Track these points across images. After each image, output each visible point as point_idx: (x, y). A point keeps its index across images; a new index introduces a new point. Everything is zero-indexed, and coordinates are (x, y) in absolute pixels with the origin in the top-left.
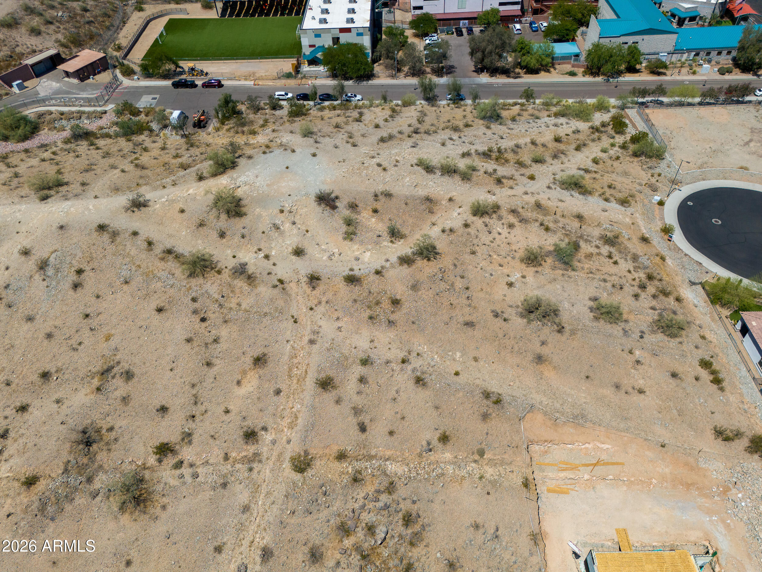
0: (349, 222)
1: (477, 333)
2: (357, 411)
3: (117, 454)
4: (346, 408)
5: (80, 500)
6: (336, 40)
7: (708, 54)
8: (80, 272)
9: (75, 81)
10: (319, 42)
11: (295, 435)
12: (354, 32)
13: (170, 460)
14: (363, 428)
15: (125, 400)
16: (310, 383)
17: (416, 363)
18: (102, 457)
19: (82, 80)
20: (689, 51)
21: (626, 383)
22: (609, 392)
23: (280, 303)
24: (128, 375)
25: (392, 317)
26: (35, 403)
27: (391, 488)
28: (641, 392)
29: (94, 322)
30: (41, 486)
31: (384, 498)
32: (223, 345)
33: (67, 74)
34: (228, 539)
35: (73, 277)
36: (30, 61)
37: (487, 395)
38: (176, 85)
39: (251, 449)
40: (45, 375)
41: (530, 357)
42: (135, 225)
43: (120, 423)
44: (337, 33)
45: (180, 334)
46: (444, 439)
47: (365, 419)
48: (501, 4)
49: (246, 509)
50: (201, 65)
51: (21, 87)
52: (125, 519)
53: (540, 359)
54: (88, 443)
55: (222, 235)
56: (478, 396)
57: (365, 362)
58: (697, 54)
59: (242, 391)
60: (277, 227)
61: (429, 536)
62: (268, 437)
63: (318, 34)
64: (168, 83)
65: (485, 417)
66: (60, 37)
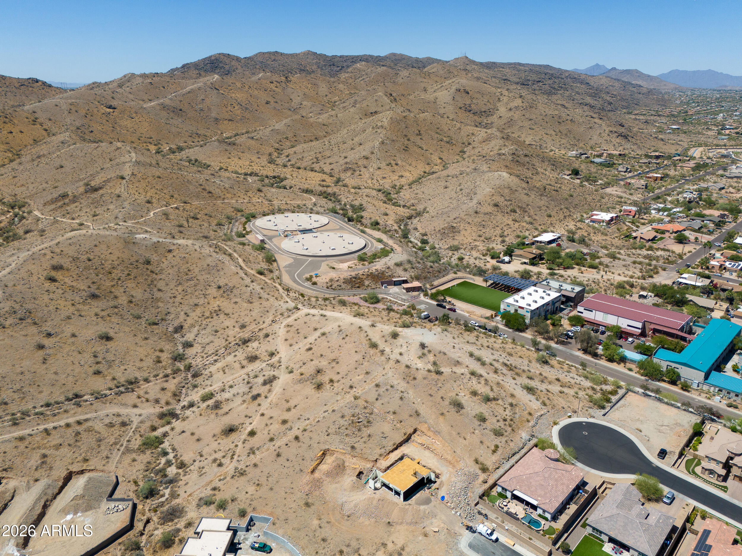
0: (424, 354)
1: (431, 398)
2: (379, 395)
3: (322, 378)
4: (377, 393)
5: (308, 382)
6: (516, 311)
7: (729, 393)
8: (347, 336)
9: (405, 291)
10: (508, 309)
11: (360, 392)
12: (525, 310)
13: (331, 384)
14: (377, 399)
15: (333, 367)
16: (374, 384)
17: (405, 394)
18: (319, 376)
19: (407, 292)
20: (715, 386)
21: (463, 435)
22: (454, 433)
23: (384, 363)
24: (338, 363)
25: (410, 381)
26: (315, 360)
27: (371, 414)
28: (465, 439)
29: (340, 348)
30: (303, 376)
31: (368, 415)
32: (363, 366)
33: (404, 288)
34: (329, 404)
35: (344, 336)
36: (394, 279)
37: (416, 412)
38: (438, 305)
39: (349, 390)
40: (322, 355)
41: (441, 412)
42: (368, 330)
43: (327, 371)
44: (517, 308)
45: (356, 359)
46: (394, 413)
47: (379, 398)
48: (628, 326)
49: (337, 401)
50: (454, 301)
51: (385, 287)
52: (313, 390)
53: (442, 414)
54: (318, 372)
55: (386, 341)
56: (414, 411)
57: (392, 387)
58: (720, 390)
59: (358, 378)
60: (401, 346)
61: (370, 428)
62: (354, 390)
63: (509, 305)
64: (436, 303)
65: (411, 416)
66: (413, 274)
